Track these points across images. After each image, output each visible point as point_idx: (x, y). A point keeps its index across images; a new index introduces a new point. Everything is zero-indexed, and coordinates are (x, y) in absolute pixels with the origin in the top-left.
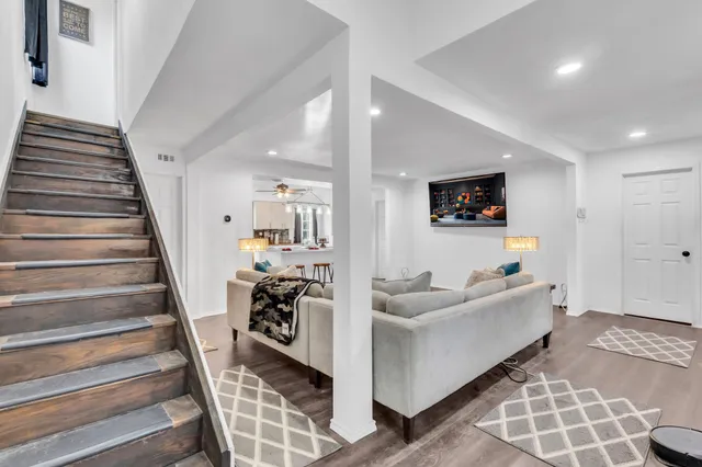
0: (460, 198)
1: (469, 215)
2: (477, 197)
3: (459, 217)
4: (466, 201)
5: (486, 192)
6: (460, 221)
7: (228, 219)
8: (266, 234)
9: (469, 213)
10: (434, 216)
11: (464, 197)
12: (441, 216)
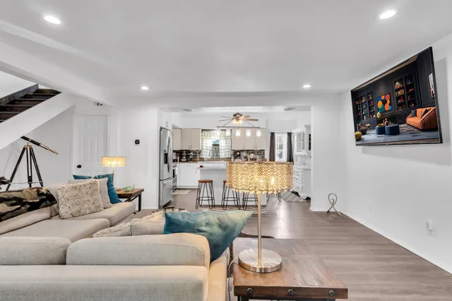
0: (380, 104)
1: (391, 128)
2: (398, 98)
3: (381, 131)
4: (387, 107)
5: (408, 87)
6: (382, 138)
7: (137, 142)
8: (244, 154)
9: (392, 125)
10: (358, 133)
11: (384, 102)
12: (364, 133)
